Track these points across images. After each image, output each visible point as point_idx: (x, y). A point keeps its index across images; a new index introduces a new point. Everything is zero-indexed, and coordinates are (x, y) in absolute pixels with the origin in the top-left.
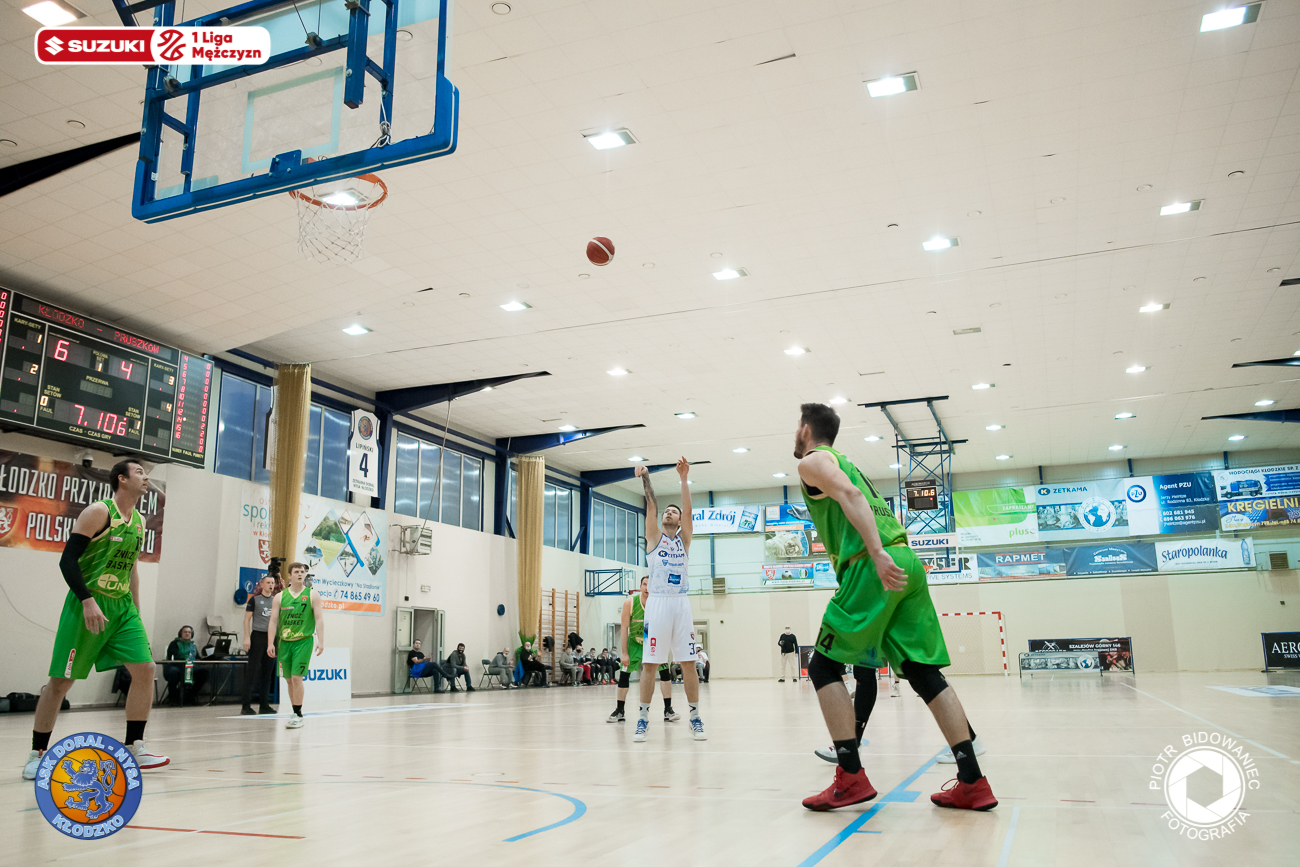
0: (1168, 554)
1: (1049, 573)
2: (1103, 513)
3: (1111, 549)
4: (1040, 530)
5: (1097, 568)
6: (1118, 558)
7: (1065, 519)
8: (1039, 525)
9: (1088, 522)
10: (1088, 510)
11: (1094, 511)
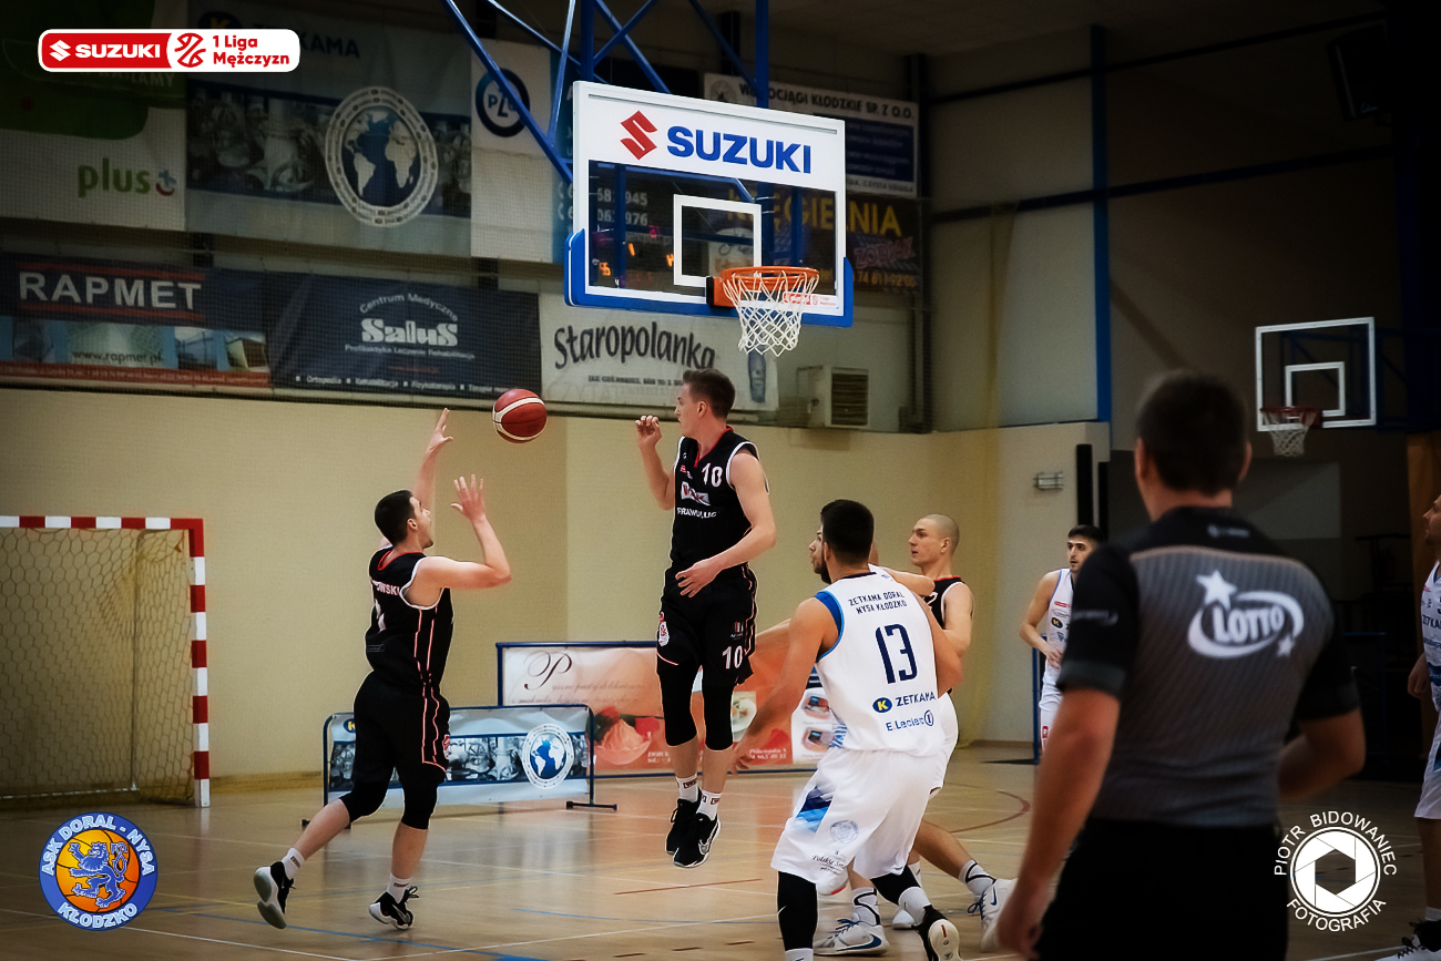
0: (571, 340)
1: (208, 368)
2: (400, 158)
3: (415, 298)
4: (191, 183)
5: (363, 365)
6: (430, 337)
7: (279, 153)
8: (192, 163)
9: (352, 178)
10: (353, 136)
11: (373, 143)
